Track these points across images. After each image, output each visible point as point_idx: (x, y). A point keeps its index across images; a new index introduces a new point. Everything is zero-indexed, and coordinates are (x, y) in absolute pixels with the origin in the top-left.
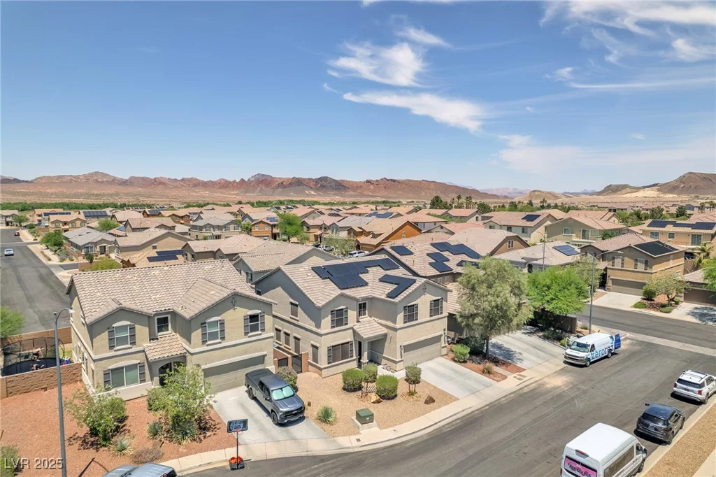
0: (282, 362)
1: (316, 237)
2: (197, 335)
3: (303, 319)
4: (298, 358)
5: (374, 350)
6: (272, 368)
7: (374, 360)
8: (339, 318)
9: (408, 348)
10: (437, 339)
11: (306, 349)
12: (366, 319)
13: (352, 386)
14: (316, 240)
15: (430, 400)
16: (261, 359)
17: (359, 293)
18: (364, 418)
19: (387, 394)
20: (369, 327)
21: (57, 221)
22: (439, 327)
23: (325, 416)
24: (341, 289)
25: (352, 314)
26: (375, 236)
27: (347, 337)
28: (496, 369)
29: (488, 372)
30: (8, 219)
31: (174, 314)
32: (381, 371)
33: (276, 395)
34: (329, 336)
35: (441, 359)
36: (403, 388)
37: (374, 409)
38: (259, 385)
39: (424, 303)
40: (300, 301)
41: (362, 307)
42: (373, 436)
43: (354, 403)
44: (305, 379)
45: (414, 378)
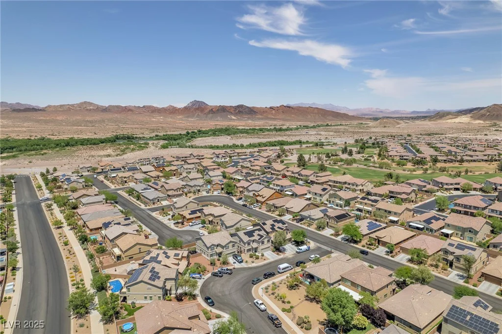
0: (238, 252)
1: (240, 192)
2: (225, 248)
3: (242, 243)
4: (241, 251)
5: (256, 250)
6: (237, 253)
7: (256, 252)
8: (249, 244)
9: (262, 249)
10: (269, 247)
11: (242, 249)
12: (254, 243)
13: (251, 257)
14: (240, 193)
15: (265, 259)
16: (235, 252)
17: (252, 238)
18: (253, 262)
19: (257, 258)
20: (255, 245)
21: (122, 177)
22: (269, 245)
23: (246, 262)
24: (249, 237)
25: (251, 243)
26: (263, 198)
27: (251, 247)
28: (280, 253)
29: (278, 254)
30: (89, 169)
31: (220, 244)
32: (257, 254)
33: (238, 258)
34: (247, 247)
35: (270, 251)
36: (260, 257)
37: (255, 261)
38: (235, 257)
39: (266, 241)
40: (241, 240)
41: (253, 241)
42: (254, 265)
43: (251, 259)
44: (243, 255)
45: (263, 255)
